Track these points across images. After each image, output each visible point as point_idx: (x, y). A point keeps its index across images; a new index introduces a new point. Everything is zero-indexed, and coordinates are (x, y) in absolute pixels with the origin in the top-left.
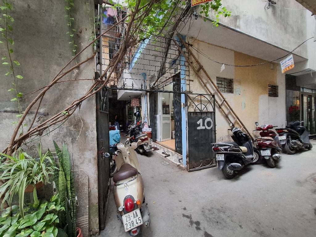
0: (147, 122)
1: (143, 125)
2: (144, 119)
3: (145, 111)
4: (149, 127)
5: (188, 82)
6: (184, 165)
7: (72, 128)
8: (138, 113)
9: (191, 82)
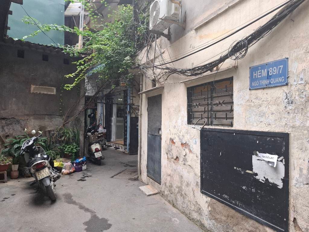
0: (102, 124)
1: (98, 126)
2: (99, 121)
3: (100, 113)
4: (104, 128)
5: (131, 98)
6: (127, 151)
7: (76, 122)
8: (93, 115)
9: (134, 98)
